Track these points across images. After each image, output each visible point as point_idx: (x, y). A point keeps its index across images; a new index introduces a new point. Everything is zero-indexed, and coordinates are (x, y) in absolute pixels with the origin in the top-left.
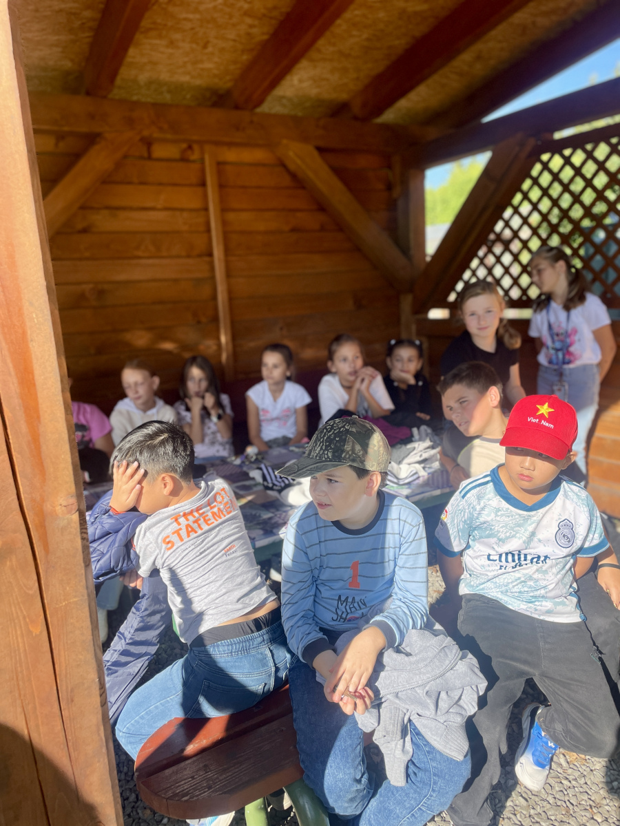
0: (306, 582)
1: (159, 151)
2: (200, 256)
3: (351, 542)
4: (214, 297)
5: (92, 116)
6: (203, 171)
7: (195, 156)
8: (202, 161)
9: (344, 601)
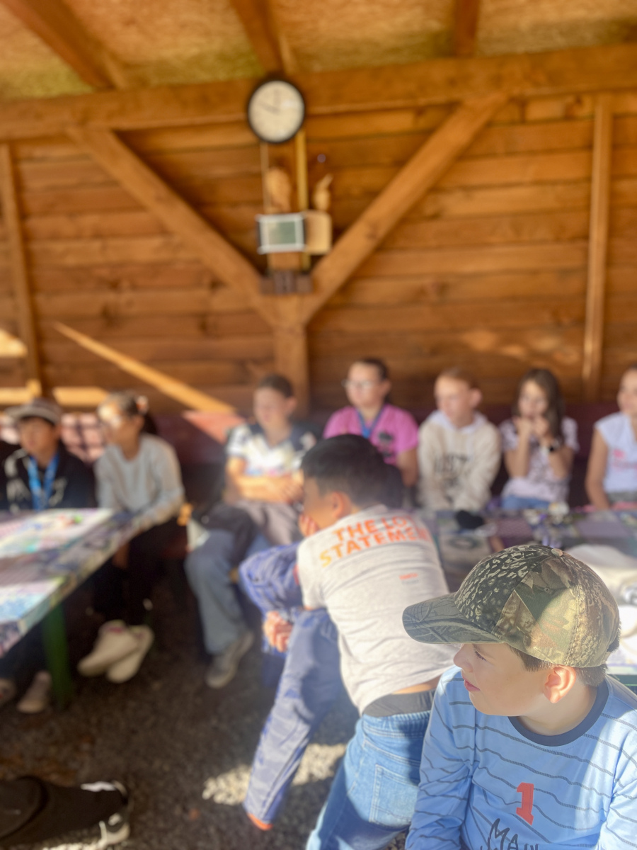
0: (452, 773)
1: (536, 111)
2: (573, 239)
3: (527, 750)
4: (584, 293)
5: (452, 83)
6: (591, 130)
7: (584, 111)
8: (592, 117)
9: (500, 833)
